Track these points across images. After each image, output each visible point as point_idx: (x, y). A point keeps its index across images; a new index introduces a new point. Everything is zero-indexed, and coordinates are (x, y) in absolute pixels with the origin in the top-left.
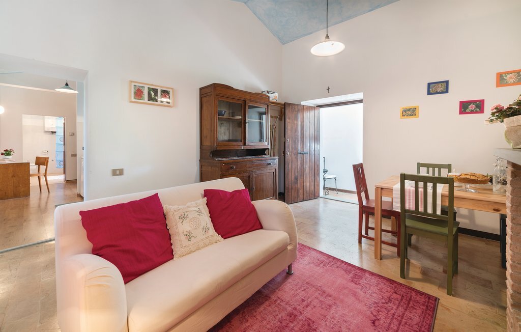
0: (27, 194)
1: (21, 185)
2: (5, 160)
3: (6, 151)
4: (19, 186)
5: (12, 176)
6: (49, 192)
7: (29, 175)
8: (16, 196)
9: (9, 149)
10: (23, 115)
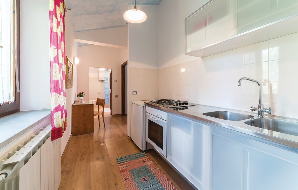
0: (92, 131)
1: (88, 124)
2: (79, 101)
3: (80, 93)
4: (87, 124)
5: (83, 116)
6: (105, 128)
7: (93, 115)
8: (85, 132)
9: (81, 92)
10: (90, 68)
